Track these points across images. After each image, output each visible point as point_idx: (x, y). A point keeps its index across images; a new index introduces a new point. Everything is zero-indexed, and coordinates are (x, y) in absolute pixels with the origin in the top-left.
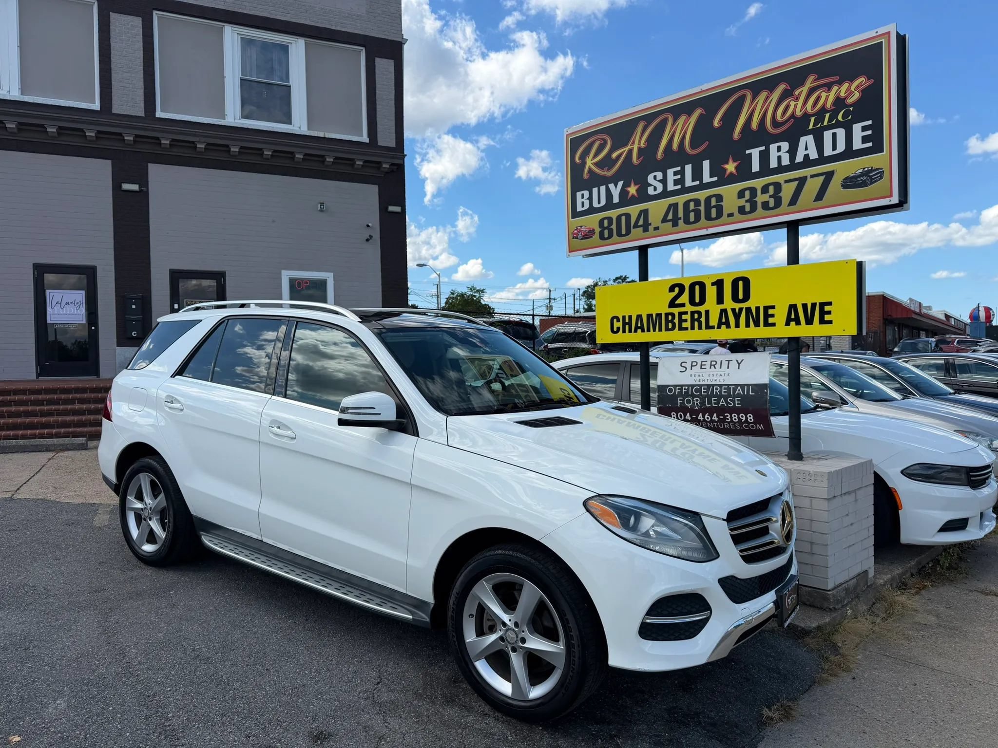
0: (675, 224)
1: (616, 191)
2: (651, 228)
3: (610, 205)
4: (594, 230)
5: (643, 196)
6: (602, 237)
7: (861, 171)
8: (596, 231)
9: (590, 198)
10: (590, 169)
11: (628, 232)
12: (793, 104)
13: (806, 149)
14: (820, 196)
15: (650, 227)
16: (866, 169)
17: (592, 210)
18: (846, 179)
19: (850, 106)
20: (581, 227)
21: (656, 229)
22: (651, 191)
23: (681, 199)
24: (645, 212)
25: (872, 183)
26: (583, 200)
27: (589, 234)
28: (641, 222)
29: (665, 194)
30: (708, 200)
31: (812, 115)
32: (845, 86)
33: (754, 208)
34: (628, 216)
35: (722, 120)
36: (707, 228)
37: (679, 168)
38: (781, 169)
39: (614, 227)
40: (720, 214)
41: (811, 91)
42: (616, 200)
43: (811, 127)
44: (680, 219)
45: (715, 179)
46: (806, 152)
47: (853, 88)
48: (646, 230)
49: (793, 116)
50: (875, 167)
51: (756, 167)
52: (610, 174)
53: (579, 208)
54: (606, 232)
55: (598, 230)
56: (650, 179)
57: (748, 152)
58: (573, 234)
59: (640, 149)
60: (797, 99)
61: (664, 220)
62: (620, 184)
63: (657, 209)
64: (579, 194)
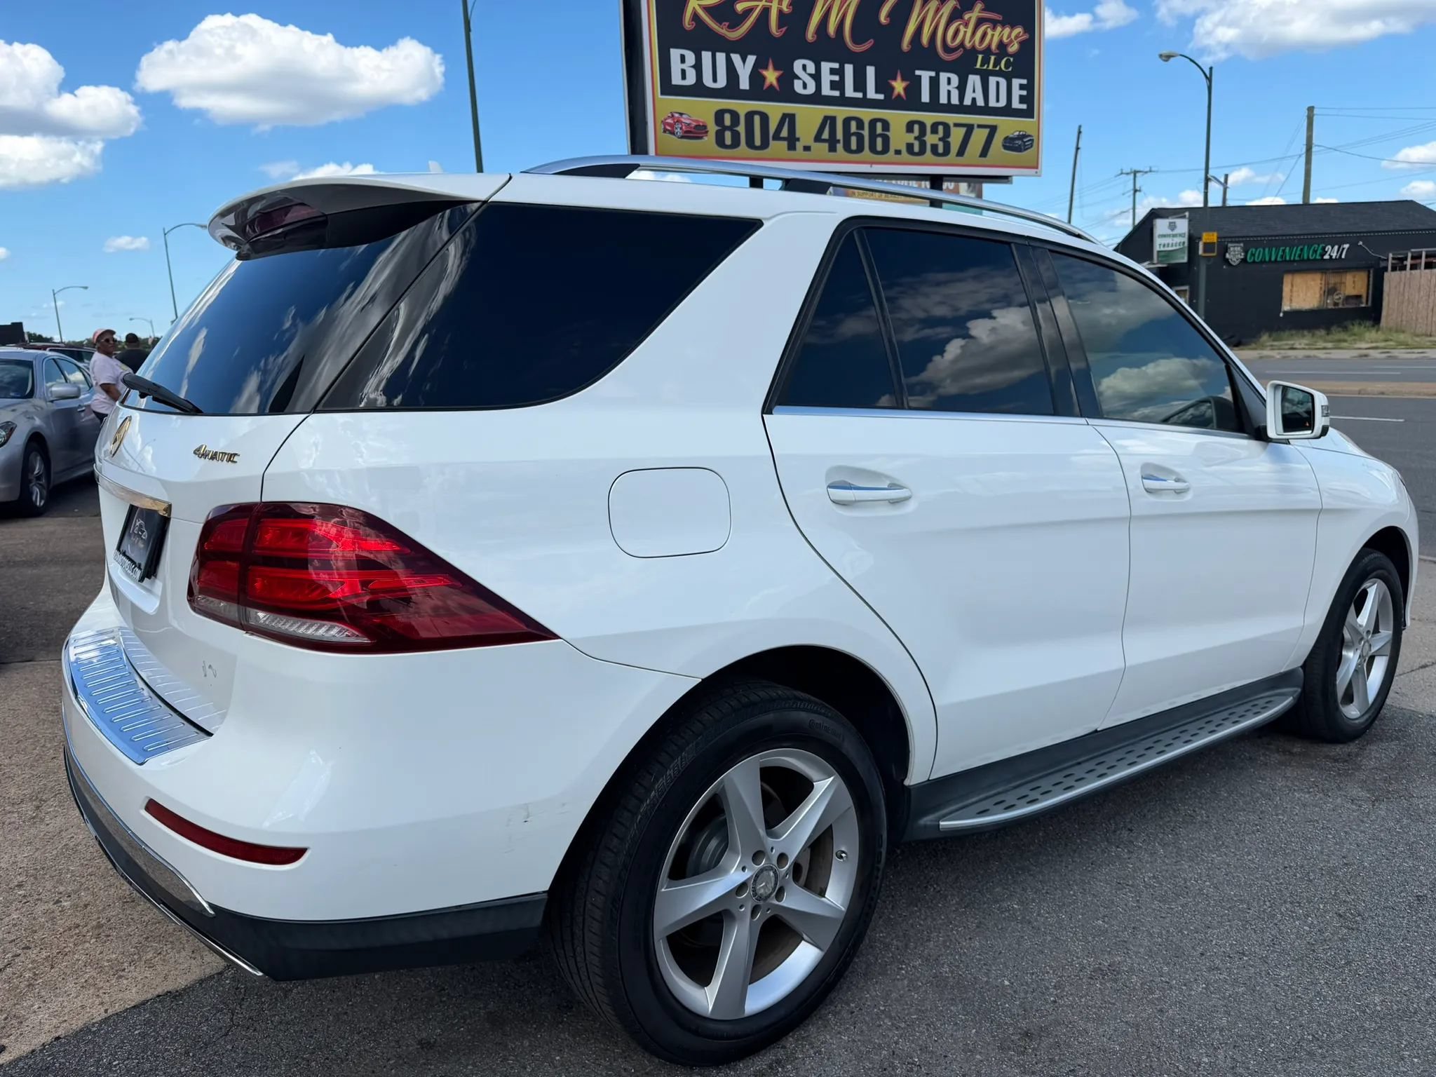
0: (832, 149)
1: (744, 69)
2: (799, 145)
3: (732, 90)
4: (705, 127)
5: (785, 92)
6: (720, 141)
7: (1017, 133)
8: (709, 128)
9: (698, 67)
10: (695, 16)
11: (765, 145)
12: (962, 29)
13: (974, 91)
14: (984, 153)
15: (797, 143)
16: (1021, 133)
17: (699, 90)
18: (1007, 139)
19: (1011, 56)
20: (681, 114)
21: (807, 148)
22: (798, 86)
23: (841, 112)
24: (789, 119)
25: (1025, 150)
26: (684, 66)
27: (696, 132)
28: (784, 133)
29: (817, 98)
30: (873, 123)
31: (981, 52)
32: (1007, 30)
33: (922, 151)
34: (765, 118)
35: (890, 15)
36: (872, 163)
37: (836, 66)
38: (949, 108)
39: (741, 128)
40: (886, 150)
41: (980, 22)
42: (744, 84)
43: (978, 66)
44: (839, 141)
45: (881, 97)
46: (974, 95)
47: (1013, 36)
48: (792, 147)
49: (962, 44)
50: (1028, 133)
51: (925, 98)
52: (735, 35)
53: (676, 80)
54: (728, 135)
55: (713, 128)
56: (798, 65)
57: (918, 73)
58: (664, 123)
59: (780, 12)
60: (966, 25)
61: (818, 138)
62: (751, 59)
63: (809, 118)
64: (675, 54)
